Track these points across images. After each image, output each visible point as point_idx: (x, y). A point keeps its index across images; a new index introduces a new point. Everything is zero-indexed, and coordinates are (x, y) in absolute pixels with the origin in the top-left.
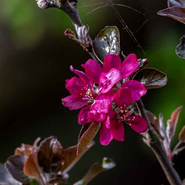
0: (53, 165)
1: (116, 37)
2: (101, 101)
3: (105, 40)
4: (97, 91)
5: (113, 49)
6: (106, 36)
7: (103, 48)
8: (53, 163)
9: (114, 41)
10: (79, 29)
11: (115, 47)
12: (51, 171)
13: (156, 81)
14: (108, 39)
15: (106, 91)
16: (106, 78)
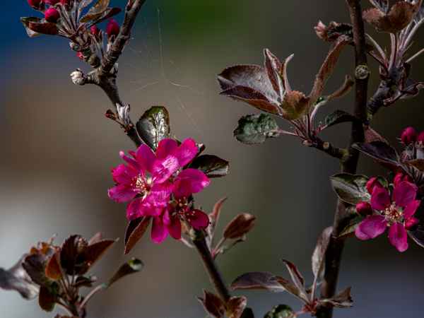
0: (76, 265)
1: (164, 118)
2: (158, 193)
3: (150, 121)
4: (149, 181)
5: (161, 132)
6: (151, 117)
7: (148, 131)
8: (77, 263)
9: (162, 123)
10: (122, 108)
11: (163, 129)
12: (75, 272)
13: (216, 170)
14: (154, 120)
15: (162, 181)
16: (162, 166)
